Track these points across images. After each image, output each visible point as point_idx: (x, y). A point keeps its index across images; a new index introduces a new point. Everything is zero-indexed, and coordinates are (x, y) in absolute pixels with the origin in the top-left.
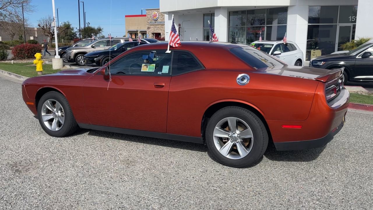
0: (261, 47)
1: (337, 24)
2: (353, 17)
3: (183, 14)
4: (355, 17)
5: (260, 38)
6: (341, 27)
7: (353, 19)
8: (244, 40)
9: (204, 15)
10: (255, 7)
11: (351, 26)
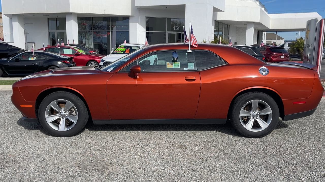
0: (130, 48)
1: (166, 32)
2: (176, 27)
3: (26, 17)
4: (177, 27)
5: (125, 41)
6: (169, 34)
7: (176, 29)
8: (91, 43)
9: (48, 19)
10: (103, 15)
11: (175, 34)
